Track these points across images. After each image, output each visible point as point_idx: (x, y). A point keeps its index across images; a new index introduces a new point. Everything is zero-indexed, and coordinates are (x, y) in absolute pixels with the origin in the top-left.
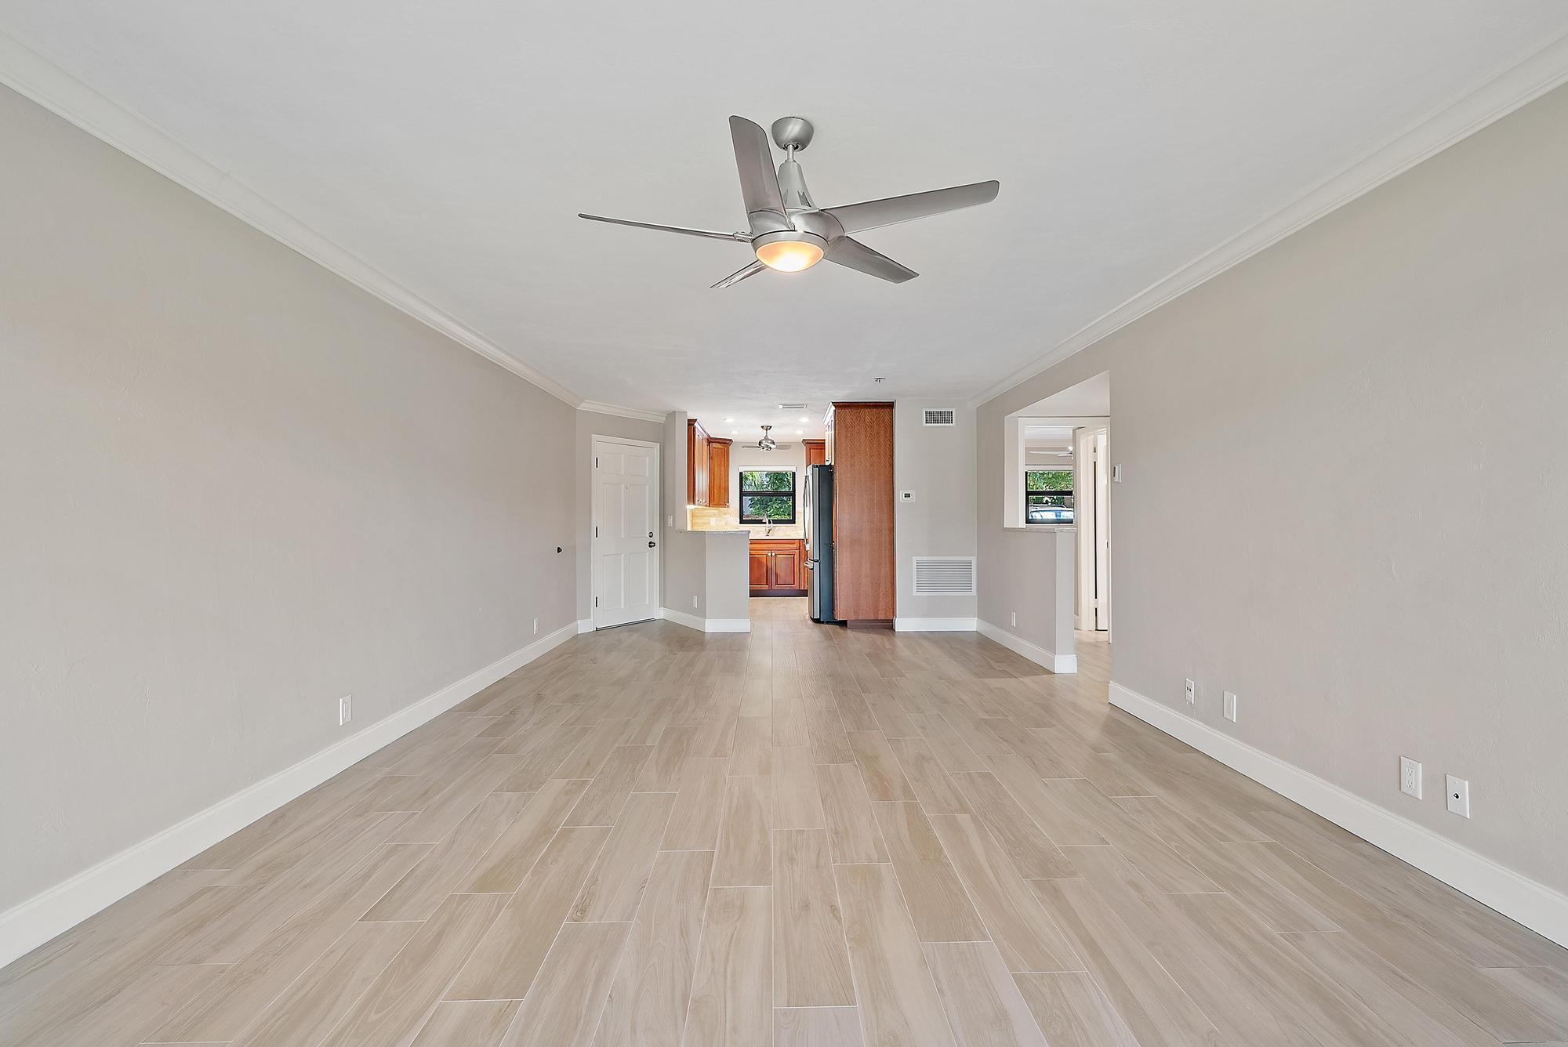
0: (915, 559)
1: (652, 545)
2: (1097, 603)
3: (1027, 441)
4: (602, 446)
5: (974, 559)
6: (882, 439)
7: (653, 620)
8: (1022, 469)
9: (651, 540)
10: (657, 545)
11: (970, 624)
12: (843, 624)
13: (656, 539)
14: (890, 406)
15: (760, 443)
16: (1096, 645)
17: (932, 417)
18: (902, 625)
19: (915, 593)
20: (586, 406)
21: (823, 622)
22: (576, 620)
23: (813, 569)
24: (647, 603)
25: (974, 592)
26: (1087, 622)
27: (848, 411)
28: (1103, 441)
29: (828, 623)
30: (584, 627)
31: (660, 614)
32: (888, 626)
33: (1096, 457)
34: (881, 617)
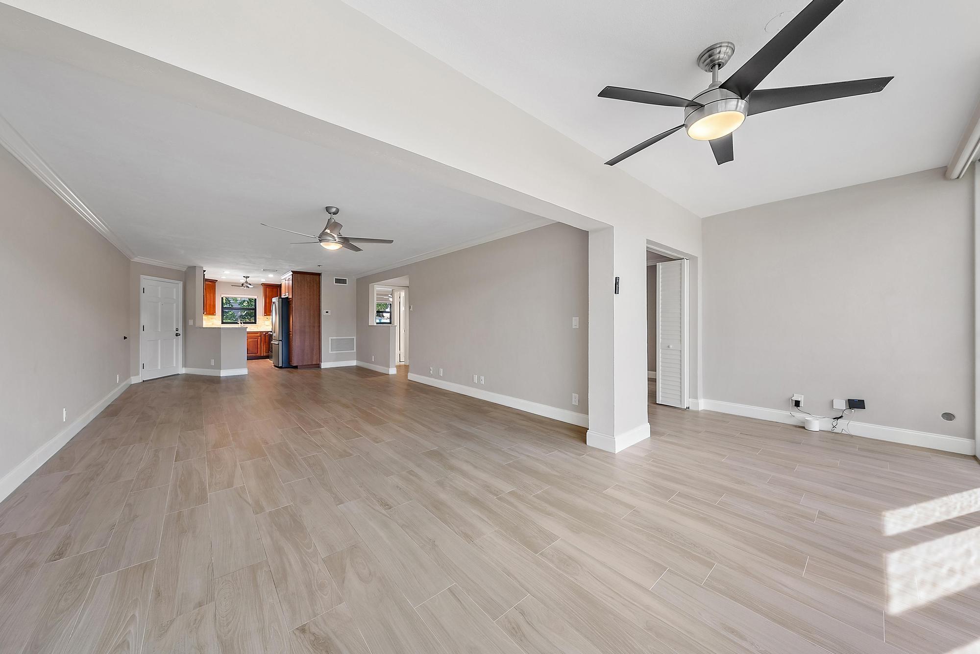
0: (330, 338)
1: (177, 335)
2: (400, 352)
3: (377, 291)
4: (147, 282)
5: (355, 338)
6: (315, 288)
7: (178, 374)
8: (375, 302)
9: (177, 332)
10: (181, 335)
11: (354, 363)
12: (296, 367)
13: (180, 332)
14: (319, 275)
15: (242, 285)
16: (400, 366)
17: (338, 281)
18: (324, 365)
19: (330, 352)
20: (136, 259)
21: (283, 368)
22: (130, 377)
23: (278, 344)
24: (175, 365)
25: (355, 350)
26: (397, 359)
27: (299, 275)
28: (403, 294)
29: (286, 368)
30: (135, 380)
31: (183, 371)
32: (318, 366)
33: (400, 300)
34: (314, 363)
